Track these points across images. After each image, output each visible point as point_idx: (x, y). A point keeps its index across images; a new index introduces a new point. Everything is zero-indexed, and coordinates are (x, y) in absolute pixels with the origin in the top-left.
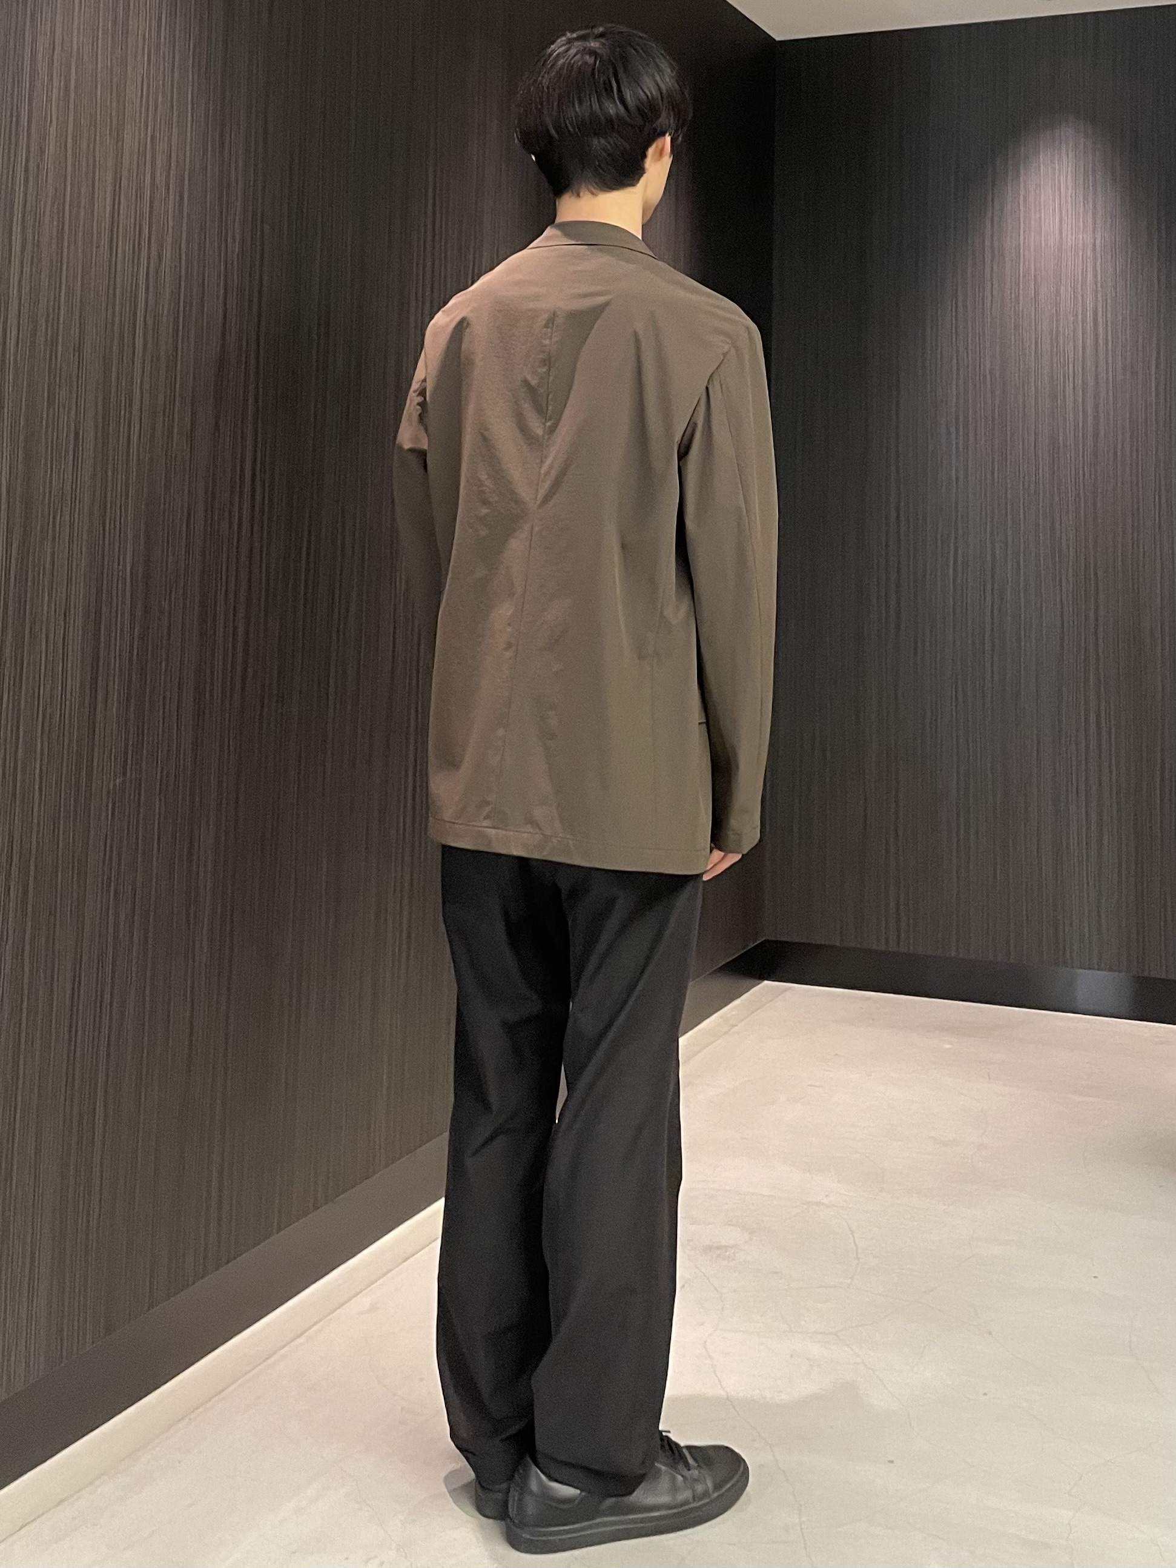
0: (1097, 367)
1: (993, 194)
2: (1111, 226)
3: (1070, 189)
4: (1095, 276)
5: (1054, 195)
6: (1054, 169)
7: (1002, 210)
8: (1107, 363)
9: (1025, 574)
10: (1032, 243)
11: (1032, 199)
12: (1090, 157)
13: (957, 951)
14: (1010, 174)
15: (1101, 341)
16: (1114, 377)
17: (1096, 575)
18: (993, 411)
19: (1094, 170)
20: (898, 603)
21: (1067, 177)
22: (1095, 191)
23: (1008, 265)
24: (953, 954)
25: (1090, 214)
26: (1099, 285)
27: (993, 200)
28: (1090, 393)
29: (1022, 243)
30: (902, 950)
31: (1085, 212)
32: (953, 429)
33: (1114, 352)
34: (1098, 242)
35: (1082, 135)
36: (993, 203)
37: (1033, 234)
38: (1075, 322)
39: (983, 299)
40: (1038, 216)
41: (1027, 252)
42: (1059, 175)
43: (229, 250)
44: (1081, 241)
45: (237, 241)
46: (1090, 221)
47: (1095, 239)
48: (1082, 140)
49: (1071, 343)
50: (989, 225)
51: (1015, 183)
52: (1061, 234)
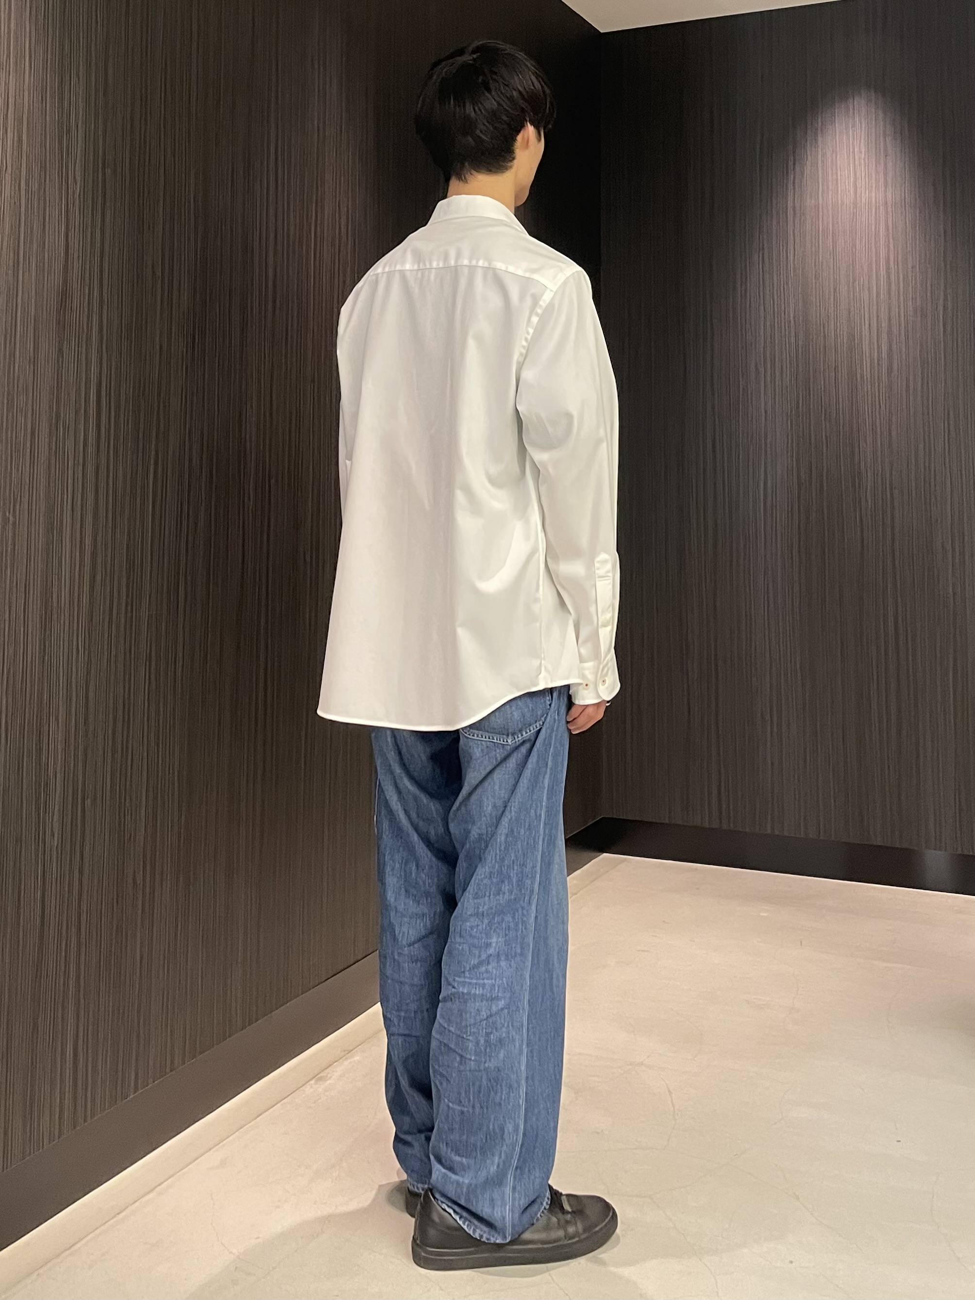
0: (890, 309)
1: (795, 160)
2: (901, 183)
3: (863, 153)
4: (887, 228)
5: (849, 159)
6: (848, 136)
7: (802, 173)
8: (899, 307)
9: (828, 495)
10: (830, 202)
11: (829, 162)
12: (881, 125)
13: (773, 829)
14: (809, 140)
15: (893, 287)
16: (907, 320)
17: (892, 494)
18: (797, 351)
19: (885, 135)
20: (716, 521)
21: (860, 141)
23: (808, 222)
24: (769, 832)
25: (882, 175)
28: (885, 336)
29: (821, 202)
30: (725, 827)
31: (877, 172)
32: (762, 370)
33: (905, 295)
34: (889, 199)
35: (873, 104)
36: (794, 168)
37: (830, 193)
38: (870, 270)
39: (787, 254)
40: (835, 177)
41: (825, 210)
42: (854, 141)
43: (70, 190)
44: (874, 200)
45: (78, 180)
46: (882, 180)
47: (886, 197)
48: (873, 109)
49: (866, 291)
50: (790, 186)
51: (813, 149)
52: (856, 193)
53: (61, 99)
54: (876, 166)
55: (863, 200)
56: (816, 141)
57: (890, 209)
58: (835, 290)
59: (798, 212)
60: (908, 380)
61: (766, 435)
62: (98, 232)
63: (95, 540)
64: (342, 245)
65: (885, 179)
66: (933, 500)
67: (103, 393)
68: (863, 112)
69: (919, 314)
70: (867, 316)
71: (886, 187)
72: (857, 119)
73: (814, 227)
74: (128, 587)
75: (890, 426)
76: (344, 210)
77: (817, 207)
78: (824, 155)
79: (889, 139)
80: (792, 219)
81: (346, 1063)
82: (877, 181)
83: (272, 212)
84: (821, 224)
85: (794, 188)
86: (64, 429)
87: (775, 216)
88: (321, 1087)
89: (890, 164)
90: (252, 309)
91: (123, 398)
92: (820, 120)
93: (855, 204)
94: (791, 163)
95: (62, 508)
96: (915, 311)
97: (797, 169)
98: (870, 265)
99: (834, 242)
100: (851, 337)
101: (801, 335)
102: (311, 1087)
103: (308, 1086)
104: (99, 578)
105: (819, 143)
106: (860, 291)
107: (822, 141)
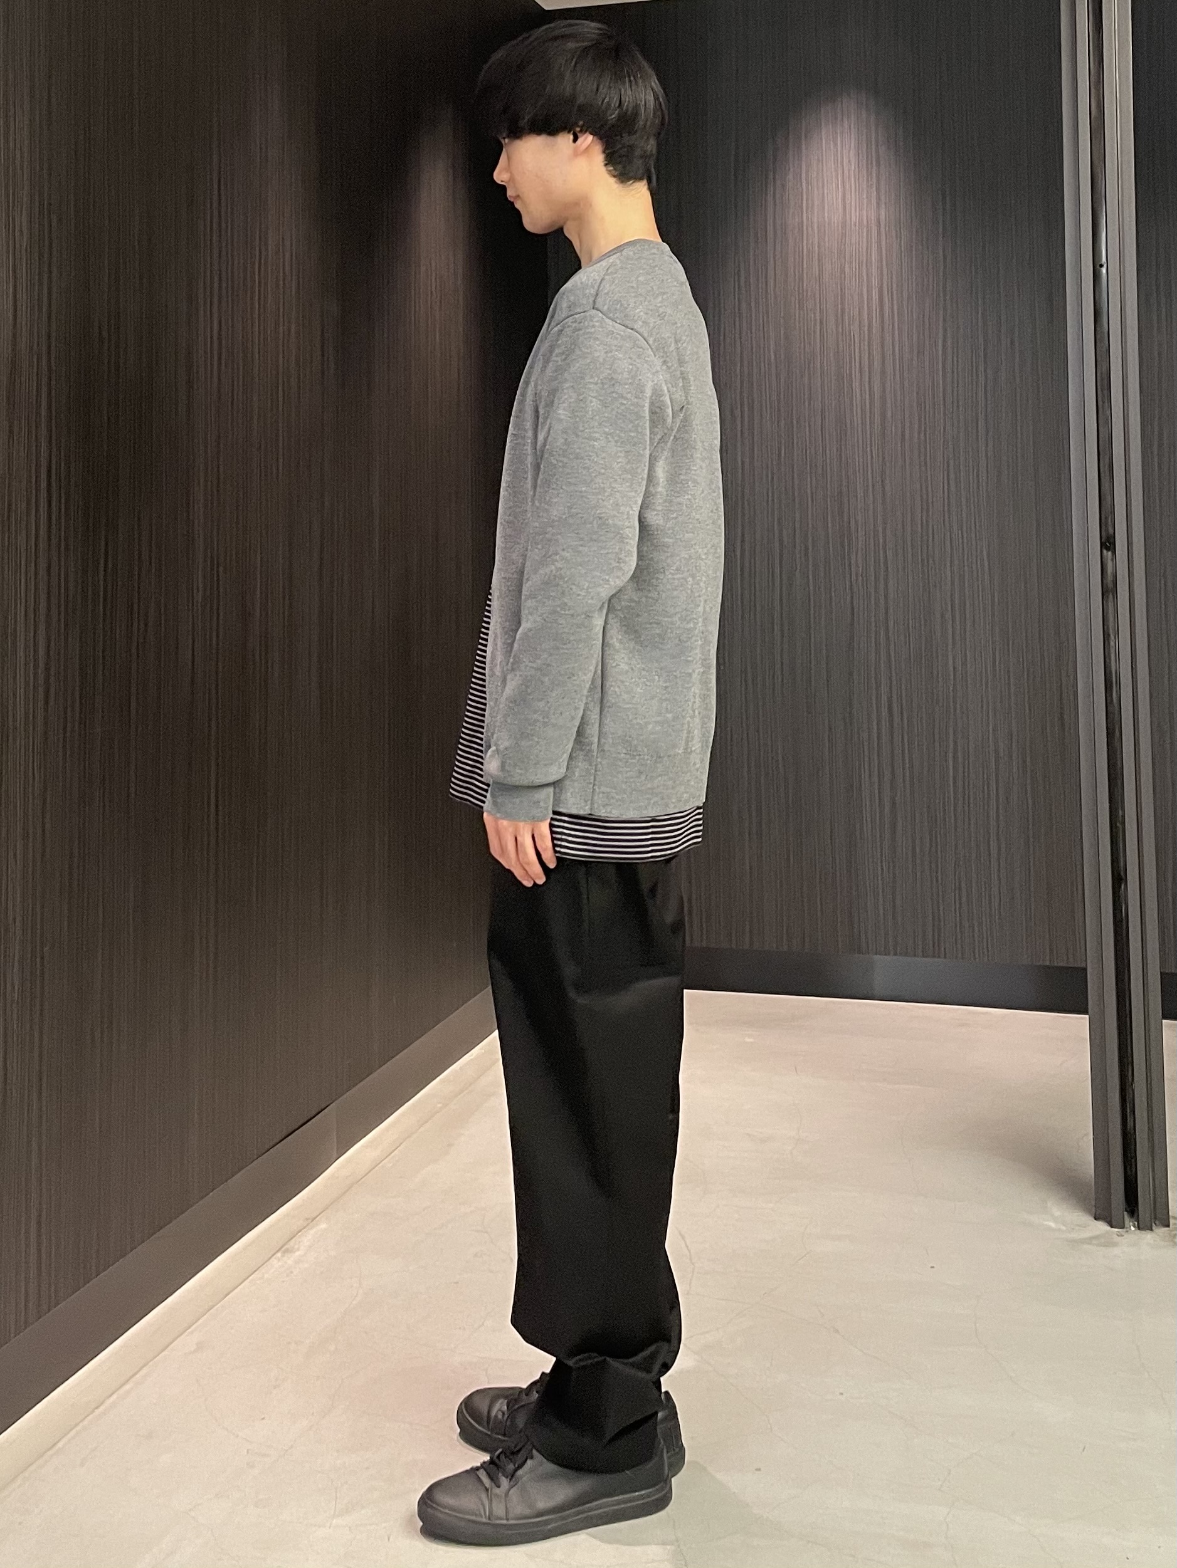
2: (896, 201)
3: (853, 164)
4: (880, 253)
5: (836, 171)
6: (836, 144)
7: (783, 186)
8: (893, 342)
9: (813, 558)
10: (815, 220)
11: (814, 175)
12: (873, 133)
13: (751, 943)
14: (791, 148)
16: (901, 358)
17: (885, 556)
18: (778, 393)
19: (877, 145)
21: (849, 150)
23: (791, 243)
24: (747, 947)
25: (874, 190)
26: (884, 263)
27: (774, 173)
28: (876, 373)
29: (804, 220)
31: (868, 187)
33: (900, 330)
34: (883, 217)
35: (864, 108)
36: (774, 179)
37: (816, 210)
38: (861, 301)
39: (766, 279)
40: (821, 192)
41: (810, 229)
42: (842, 151)
44: (865, 218)
46: (874, 195)
47: (879, 215)
48: (864, 114)
49: (856, 322)
50: (770, 203)
51: (796, 158)
52: (844, 209)
54: (868, 180)
55: (853, 218)
56: (799, 148)
57: (883, 230)
58: (821, 323)
59: (779, 232)
60: (903, 428)
62: (45, 291)
63: (48, 651)
65: (878, 198)
66: (931, 561)
68: (853, 117)
69: (915, 352)
70: (857, 351)
71: (878, 204)
72: (846, 124)
73: (797, 249)
75: (883, 478)
76: (288, 248)
77: (801, 225)
78: (807, 164)
79: (882, 150)
80: (772, 240)
81: (312, 1232)
82: (869, 198)
84: (805, 248)
85: (774, 203)
87: (752, 235)
88: (290, 1260)
89: (883, 180)
92: (803, 124)
94: (771, 174)
96: (911, 347)
97: (778, 183)
98: (861, 295)
99: (820, 265)
100: (840, 377)
101: (783, 374)
102: (279, 1260)
103: (274, 1261)
104: (52, 691)
105: (804, 151)
106: (849, 325)
107: (807, 149)
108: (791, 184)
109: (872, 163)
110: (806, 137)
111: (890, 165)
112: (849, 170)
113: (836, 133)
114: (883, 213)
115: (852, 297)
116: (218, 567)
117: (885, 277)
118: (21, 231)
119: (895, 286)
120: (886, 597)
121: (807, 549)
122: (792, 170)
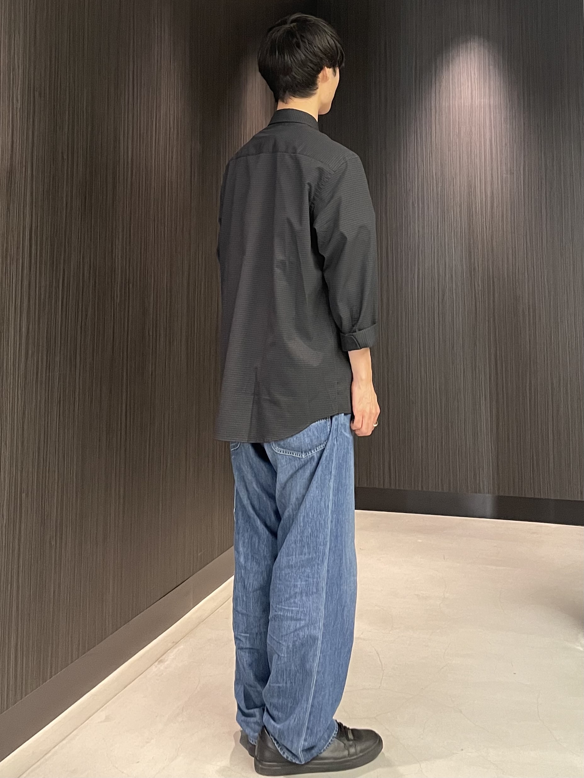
0: (492, 169)
2: (499, 95)
3: (476, 74)
4: (490, 121)
5: (468, 79)
6: (468, 64)
7: (440, 86)
8: (497, 168)
9: (455, 281)
10: (457, 104)
11: (456, 81)
12: (487, 59)
14: (444, 67)
15: (494, 156)
16: (502, 177)
17: (494, 282)
18: (438, 194)
19: (489, 65)
20: (388, 299)
21: (474, 68)
22: (490, 76)
23: (444, 116)
25: (487, 88)
26: (493, 127)
27: (435, 79)
28: (489, 186)
29: (451, 104)
31: (485, 87)
32: (416, 205)
33: (501, 161)
34: (492, 103)
35: (482, 46)
36: (435, 84)
37: (457, 99)
38: (480, 146)
40: (460, 89)
41: (454, 109)
42: (471, 68)
43: (15, 106)
44: (483, 103)
45: (19, 102)
47: (490, 102)
48: (482, 49)
49: (478, 157)
50: (433, 95)
51: (447, 72)
52: (472, 99)
53: (9, 50)
54: (484, 83)
55: (477, 103)
56: (449, 67)
57: (492, 109)
58: (460, 158)
59: (438, 109)
60: (503, 213)
61: (419, 246)
62: (31, 133)
64: (171, 134)
65: (490, 93)
67: (33, 235)
68: (476, 50)
69: (509, 173)
70: (478, 173)
71: (490, 96)
72: (472, 54)
73: (447, 119)
74: (47, 356)
75: (492, 240)
76: (172, 112)
77: (449, 107)
78: (453, 75)
79: (491, 67)
80: (434, 114)
81: (175, 650)
82: (485, 93)
83: (130, 115)
84: (451, 118)
85: (435, 95)
86: (10, 258)
87: (424, 112)
89: (492, 83)
90: (119, 176)
91: (44, 238)
92: (451, 55)
93: (472, 104)
94: (433, 80)
95: (9, 309)
96: (507, 171)
97: (437, 83)
98: (480, 142)
99: (459, 129)
100: (470, 186)
101: (440, 185)
102: (156, 667)
103: (153, 667)
104: (30, 352)
105: (451, 68)
106: (474, 158)
107: (452, 67)
108: (444, 85)
109: (486, 74)
110: (452, 61)
111: (495, 76)
112: (474, 79)
113: (468, 59)
114: (492, 101)
115: (476, 144)
116: (129, 285)
117: (493, 133)
118: (17, 101)
119: (498, 139)
120: (494, 302)
121: (452, 276)
122: (444, 77)
